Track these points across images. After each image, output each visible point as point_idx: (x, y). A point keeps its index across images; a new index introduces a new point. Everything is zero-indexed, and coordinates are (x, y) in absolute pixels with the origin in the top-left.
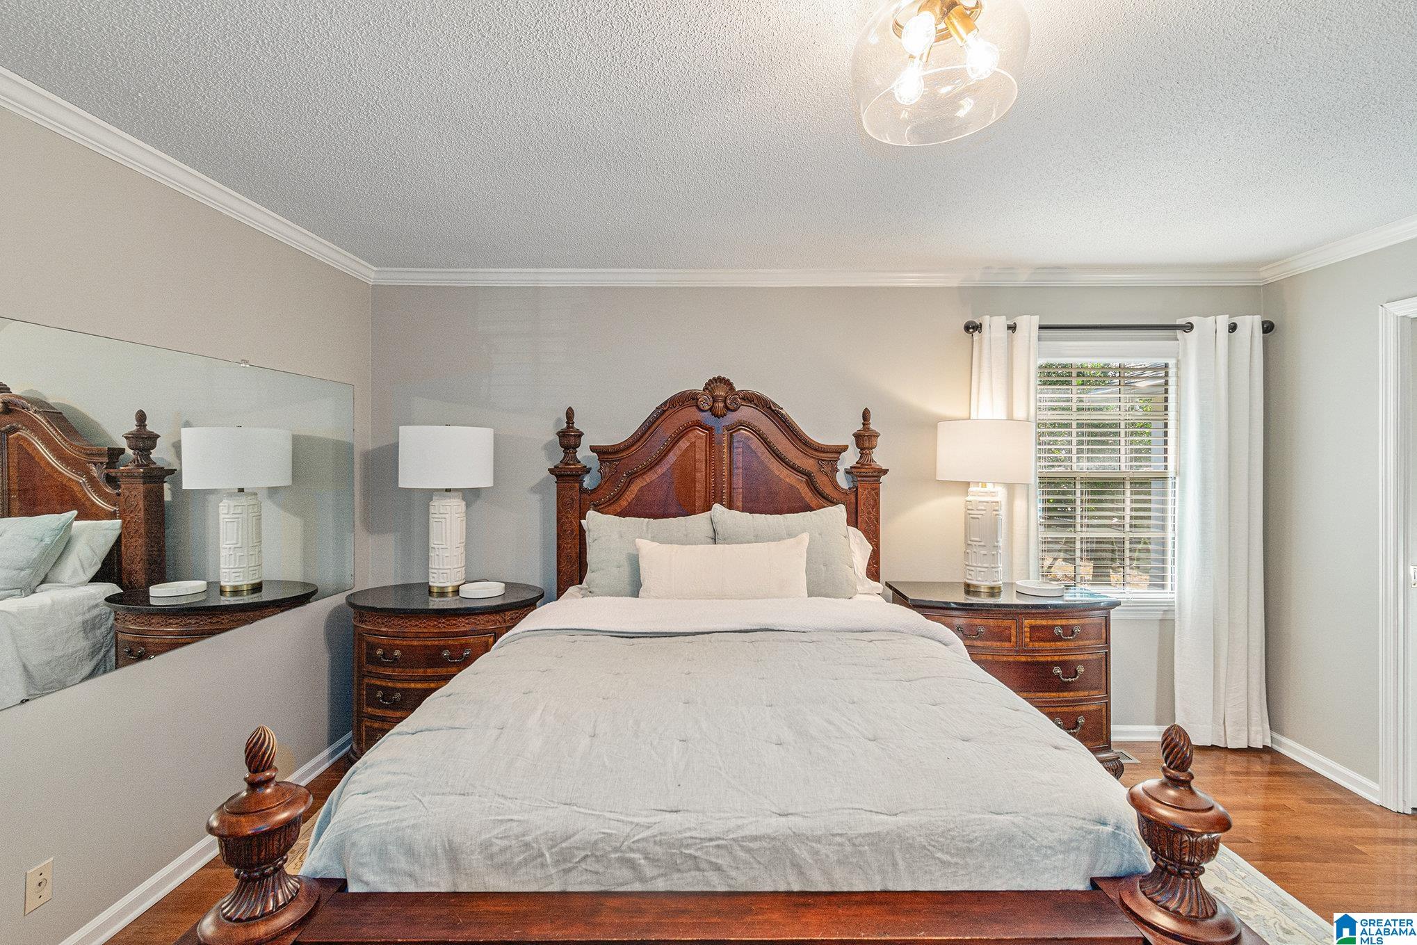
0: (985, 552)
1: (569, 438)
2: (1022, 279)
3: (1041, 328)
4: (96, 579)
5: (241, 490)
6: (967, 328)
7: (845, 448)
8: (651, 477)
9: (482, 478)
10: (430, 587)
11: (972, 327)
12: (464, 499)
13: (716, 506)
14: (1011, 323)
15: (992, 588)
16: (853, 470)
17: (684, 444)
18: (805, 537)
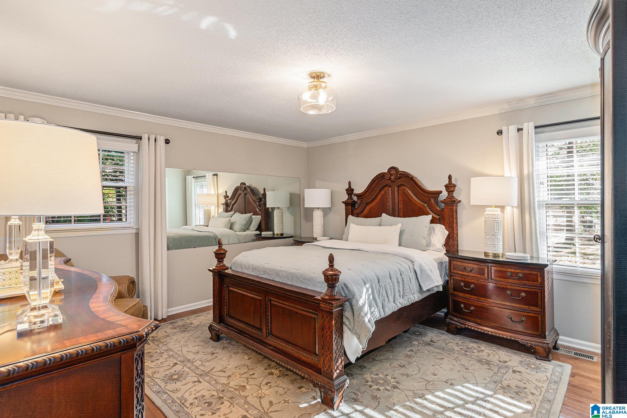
0: (489, 237)
1: (350, 191)
2: (532, 102)
3: (536, 127)
4: (256, 230)
5: (279, 208)
6: (498, 133)
7: (441, 192)
8: (371, 205)
9: (327, 205)
10: (314, 237)
11: (500, 133)
12: (323, 211)
13: (384, 214)
14: (520, 127)
15: (495, 254)
16: (445, 201)
17: (383, 192)
18: (400, 225)
